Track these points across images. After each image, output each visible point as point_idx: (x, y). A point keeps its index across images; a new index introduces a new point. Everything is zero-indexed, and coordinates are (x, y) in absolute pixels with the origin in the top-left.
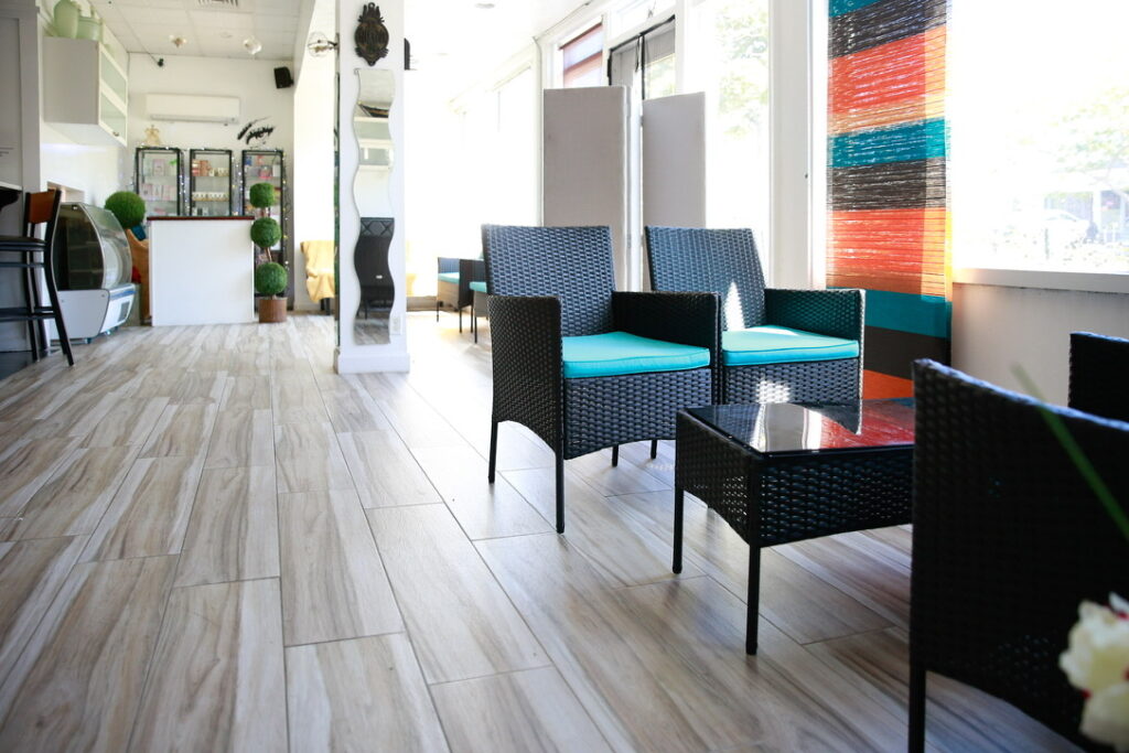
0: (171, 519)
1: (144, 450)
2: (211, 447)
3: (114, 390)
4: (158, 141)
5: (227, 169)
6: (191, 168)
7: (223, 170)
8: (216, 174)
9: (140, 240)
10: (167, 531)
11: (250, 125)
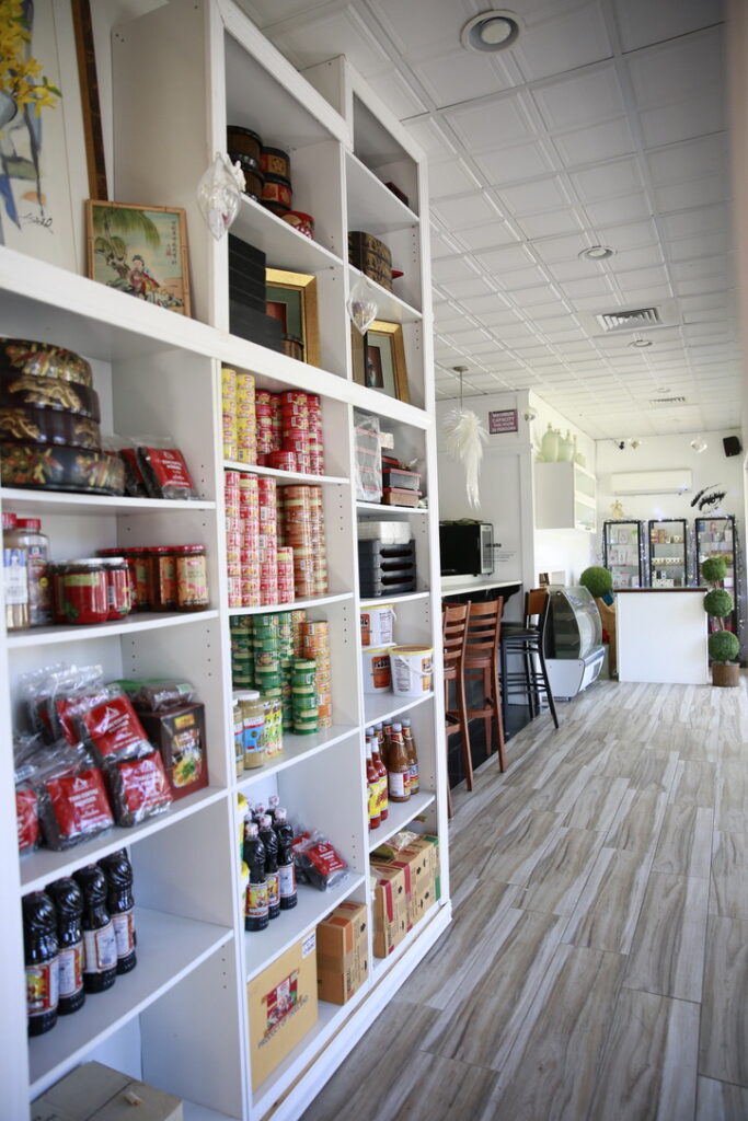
0: (624, 918)
1: (608, 840)
2: (659, 846)
3: (587, 763)
4: (621, 515)
5: (682, 537)
6: (650, 538)
7: (678, 537)
8: (672, 541)
9: (609, 605)
10: (621, 929)
11: (702, 493)
